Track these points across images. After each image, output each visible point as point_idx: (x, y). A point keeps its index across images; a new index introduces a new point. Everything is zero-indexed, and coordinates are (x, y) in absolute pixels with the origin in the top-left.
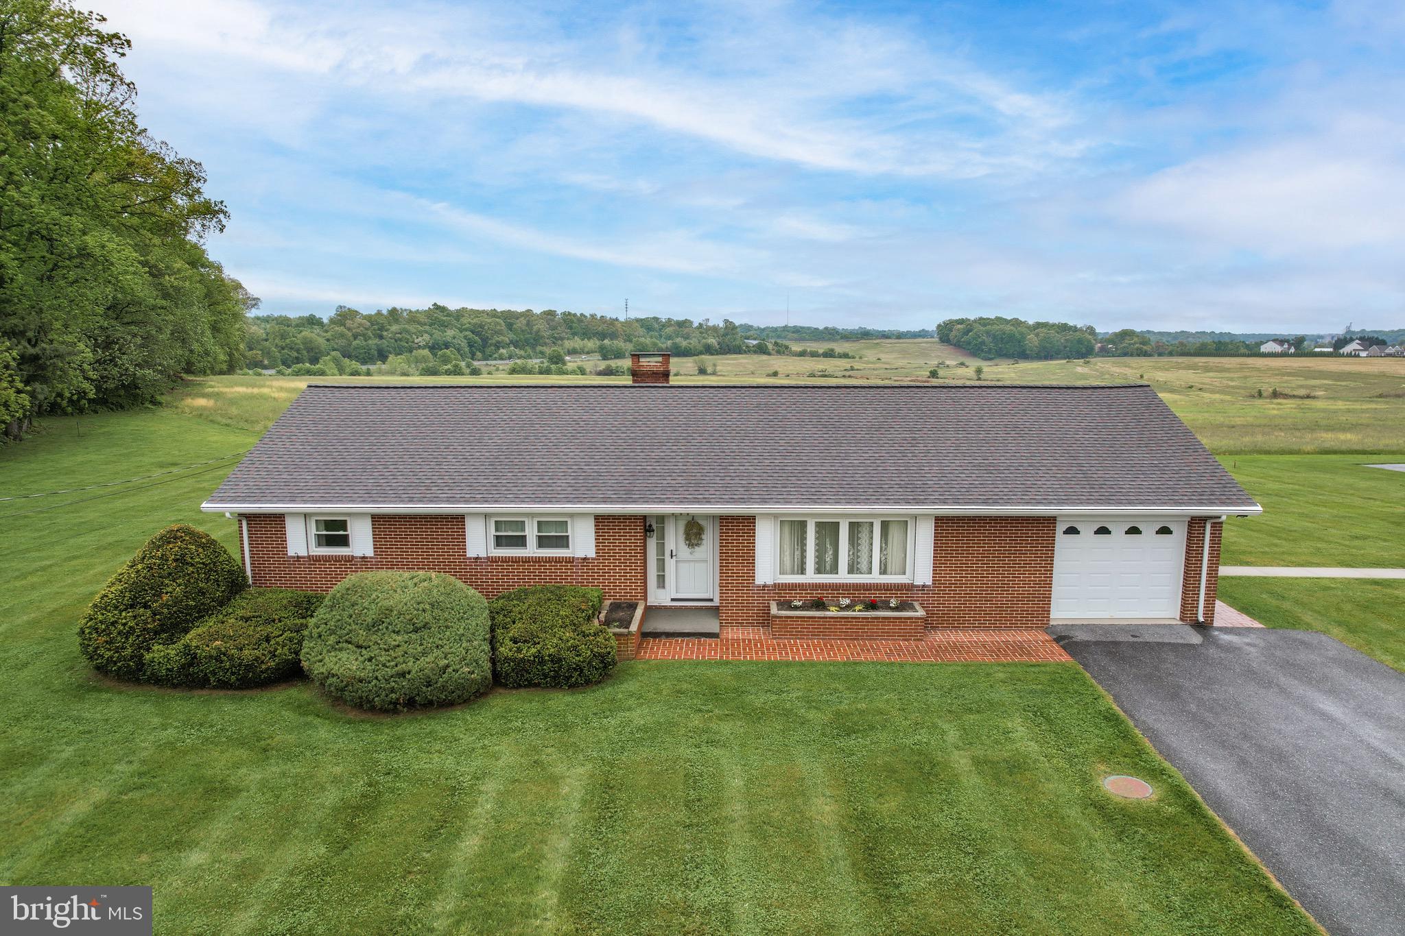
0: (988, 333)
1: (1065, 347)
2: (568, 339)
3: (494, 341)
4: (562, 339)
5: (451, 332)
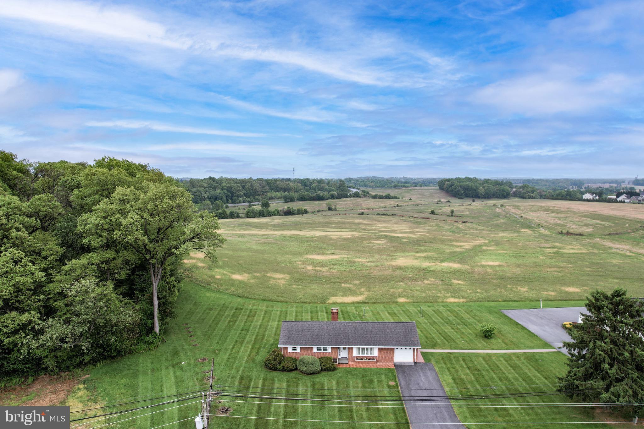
0: (461, 186)
1: (497, 193)
2: (269, 192)
3: (237, 195)
4: (266, 192)
5: (218, 191)
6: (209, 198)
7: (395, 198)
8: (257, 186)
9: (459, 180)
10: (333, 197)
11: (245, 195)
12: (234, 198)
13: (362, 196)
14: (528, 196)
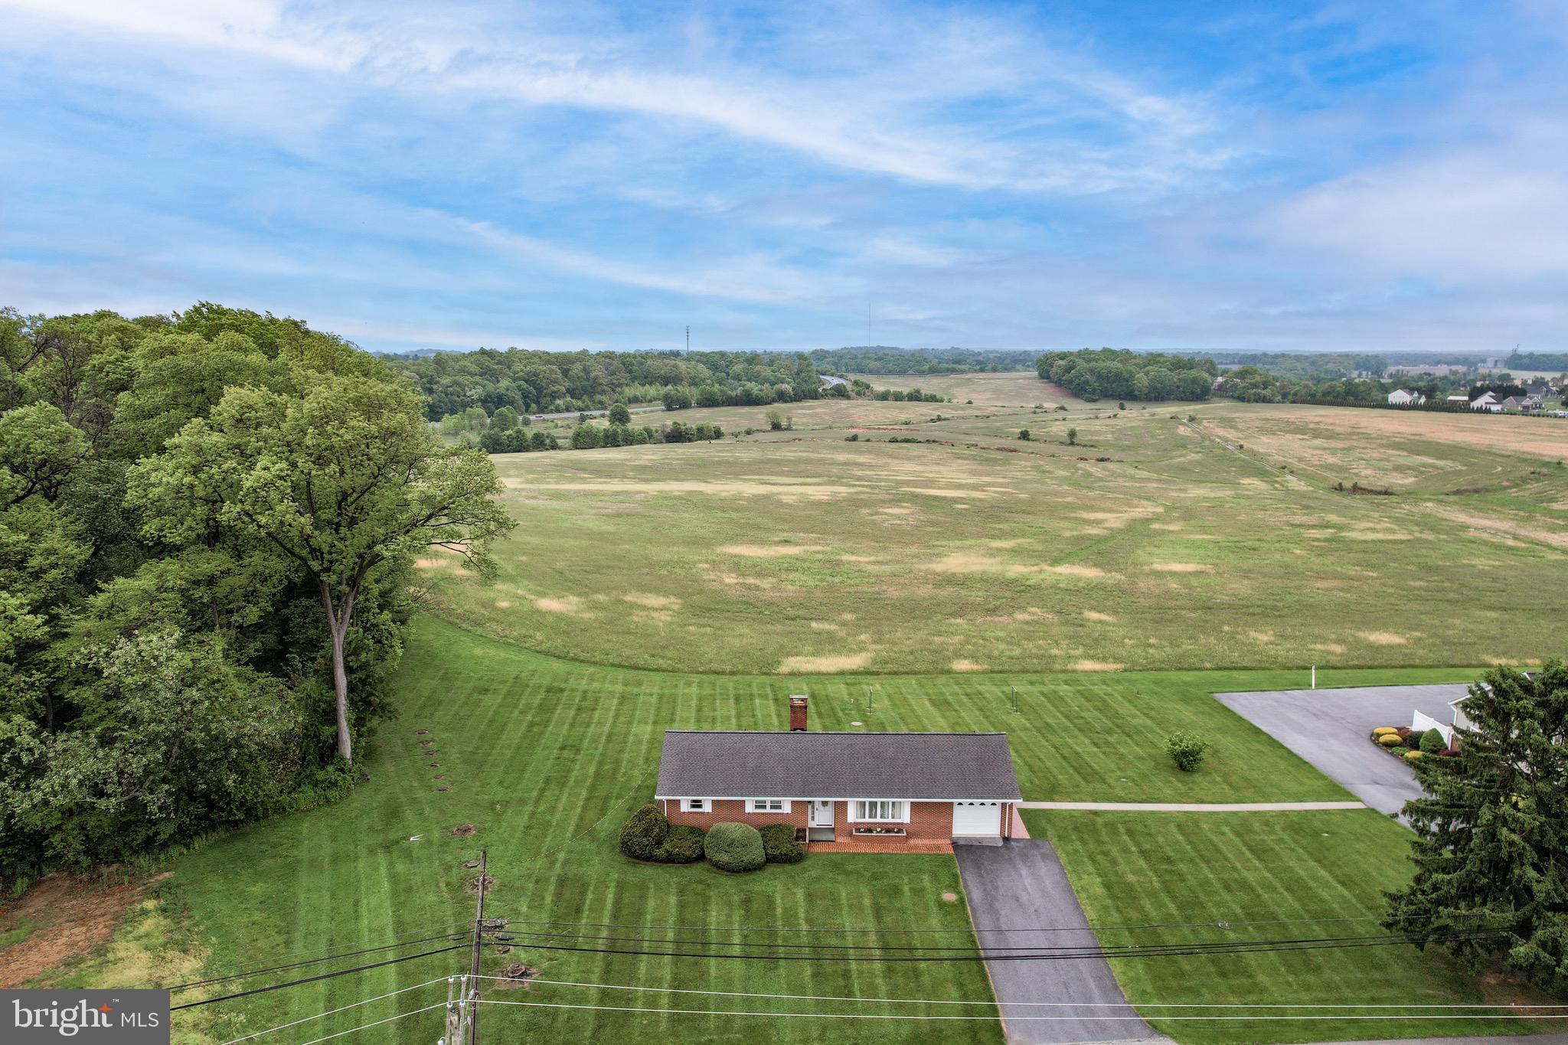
0: (1092, 371)
1: (1178, 387)
2: (627, 385)
3: (549, 391)
4: (620, 385)
5: (504, 383)
6: (481, 401)
7: (933, 399)
8: (598, 372)
9: (1086, 355)
10: (782, 397)
11: (571, 392)
12: (544, 401)
13: (853, 394)
14: (1255, 394)
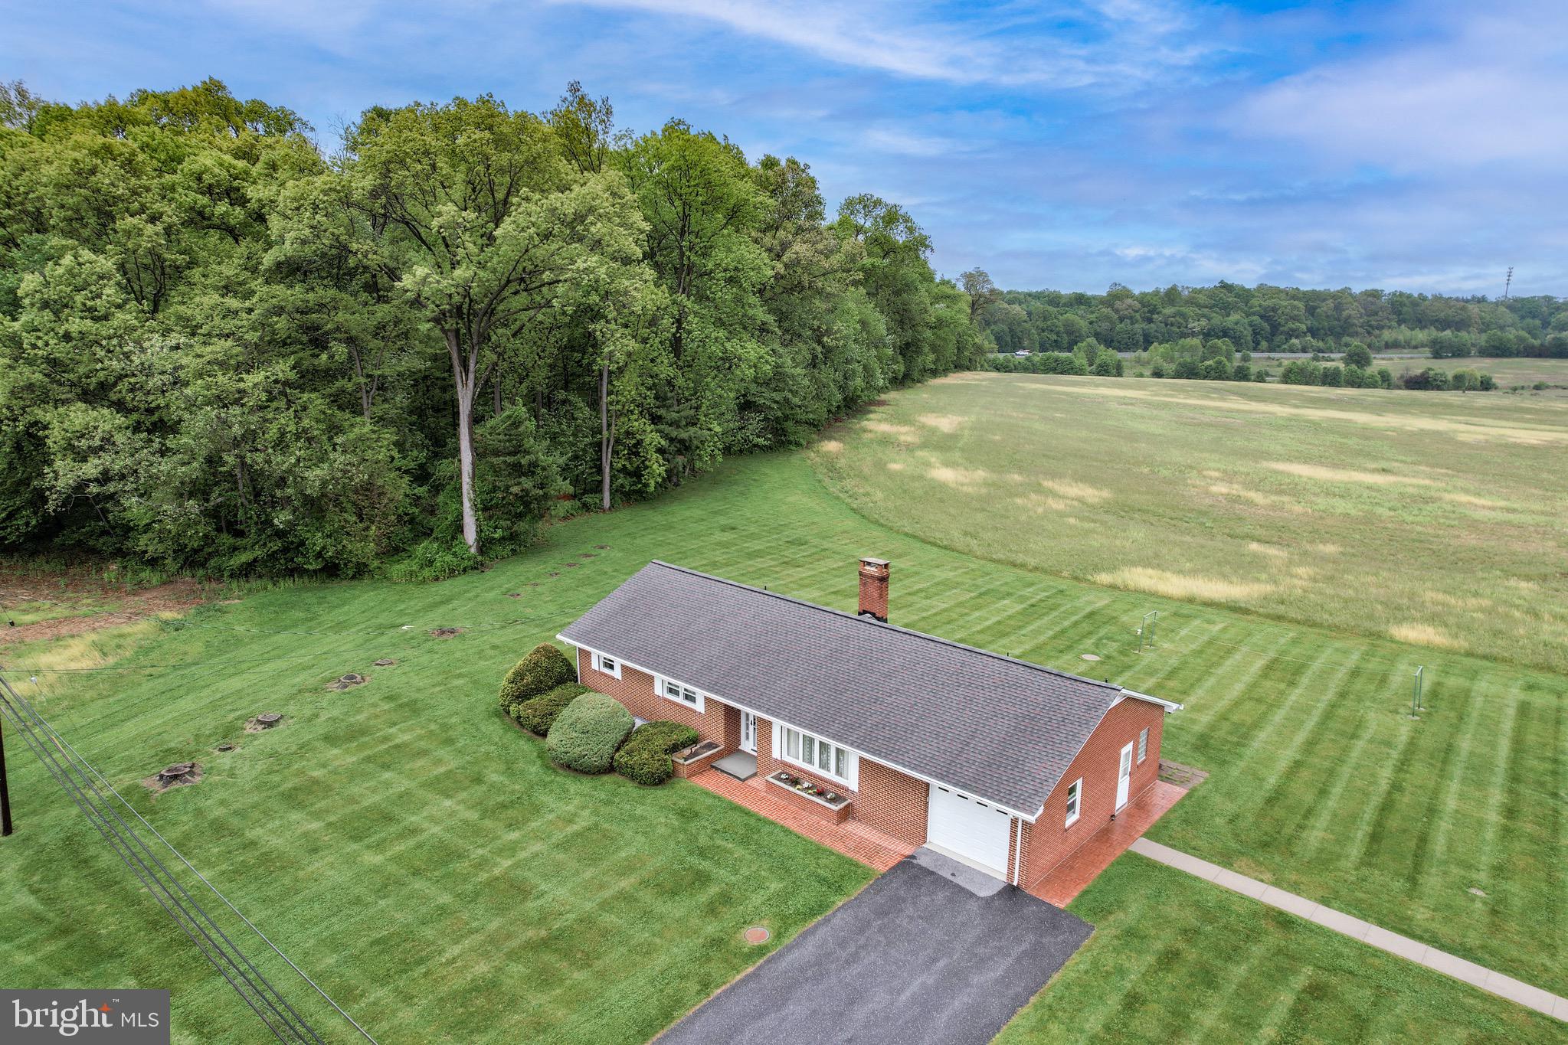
2: (1389, 328)
3: (1286, 329)
4: (1380, 328)
5: (1234, 317)
6: (1204, 334)
8: (1352, 311)
11: (1313, 332)
12: (1278, 339)
